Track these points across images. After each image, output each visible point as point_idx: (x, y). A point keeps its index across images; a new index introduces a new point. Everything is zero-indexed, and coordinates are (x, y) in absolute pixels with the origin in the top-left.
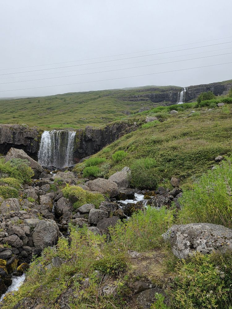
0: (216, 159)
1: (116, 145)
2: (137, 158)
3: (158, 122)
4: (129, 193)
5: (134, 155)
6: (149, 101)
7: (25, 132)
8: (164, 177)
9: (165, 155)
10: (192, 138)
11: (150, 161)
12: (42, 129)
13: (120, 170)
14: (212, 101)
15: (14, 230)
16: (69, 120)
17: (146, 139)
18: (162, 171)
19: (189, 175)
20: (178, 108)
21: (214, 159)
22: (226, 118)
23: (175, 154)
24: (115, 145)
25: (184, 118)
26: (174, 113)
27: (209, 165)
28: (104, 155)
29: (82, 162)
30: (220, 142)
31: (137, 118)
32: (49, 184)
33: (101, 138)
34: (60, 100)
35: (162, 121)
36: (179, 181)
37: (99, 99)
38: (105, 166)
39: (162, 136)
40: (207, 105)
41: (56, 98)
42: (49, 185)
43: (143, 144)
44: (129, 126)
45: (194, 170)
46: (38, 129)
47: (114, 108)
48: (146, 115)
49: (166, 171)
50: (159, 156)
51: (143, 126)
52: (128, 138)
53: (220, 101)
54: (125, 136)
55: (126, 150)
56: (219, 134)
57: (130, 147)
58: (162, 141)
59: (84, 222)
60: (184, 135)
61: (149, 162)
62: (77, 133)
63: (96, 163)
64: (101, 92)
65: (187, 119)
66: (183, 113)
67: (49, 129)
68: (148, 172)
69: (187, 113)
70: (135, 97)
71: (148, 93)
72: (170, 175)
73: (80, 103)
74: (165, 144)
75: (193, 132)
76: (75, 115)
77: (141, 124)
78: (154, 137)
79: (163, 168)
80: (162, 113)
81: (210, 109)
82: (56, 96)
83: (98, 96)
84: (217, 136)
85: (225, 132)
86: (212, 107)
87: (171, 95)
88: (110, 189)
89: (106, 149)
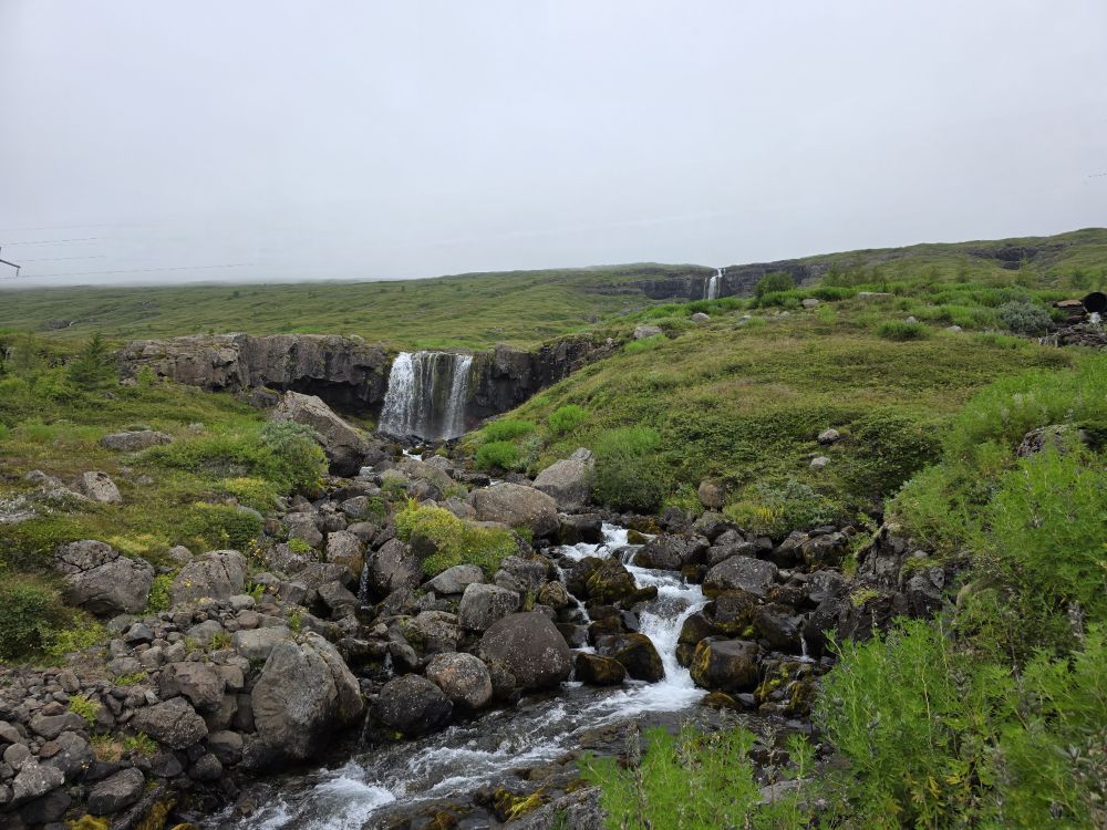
0: (820, 437)
1: (563, 390)
2: (612, 426)
3: (665, 340)
4: (587, 524)
5: (604, 419)
6: (642, 296)
7: (354, 353)
8: (680, 481)
9: (683, 423)
10: (752, 379)
11: (645, 434)
12: (396, 348)
13: (566, 455)
14: (790, 295)
15: (180, 680)
16: (465, 332)
17: (635, 379)
18: (676, 463)
19: (747, 479)
20: (711, 308)
21: (815, 437)
22: (829, 332)
23: (710, 419)
24: (561, 391)
25: (726, 330)
26: (701, 319)
27: (803, 452)
28: (533, 414)
29: (481, 428)
30: (825, 391)
31: (615, 328)
32: (367, 494)
33: (530, 373)
34: (448, 289)
35: (672, 338)
36: (721, 494)
37: (533, 289)
38: (530, 444)
39: (675, 373)
40: (778, 303)
41: (441, 283)
42: (364, 498)
43: (627, 391)
44: (596, 345)
45: (760, 465)
46: (386, 347)
47: (566, 309)
48: (636, 322)
49: (686, 462)
50: (668, 423)
51: (628, 347)
52: (590, 374)
53: (809, 296)
54: (583, 369)
55: (584, 405)
56: (820, 372)
57: (595, 398)
58: (675, 385)
59: (445, 624)
60: (732, 370)
61: (643, 437)
62: (474, 359)
63: (511, 435)
64: (538, 273)
65: (733, 333)
66: (721, 321)
67: (412, 348)
68: (639, 466)
69: (732, 319)
70: (611, 286)
71: (639, 278)
72: (696, 474)
73: (493, 295)
74: (683, 393)
75: (753, 363)
76: (478, 322)
77: (622, 343)
78: (655, 374)
79: (677, 454)
80: (673, 318)
81: (785, 313)
82: (440, 278)
83: (532, 281)
84: (816, 375)
85: (837, 367)
86: (790, 308)
87: (689, 283)
88: (534, 513)
89: (537, 399)
